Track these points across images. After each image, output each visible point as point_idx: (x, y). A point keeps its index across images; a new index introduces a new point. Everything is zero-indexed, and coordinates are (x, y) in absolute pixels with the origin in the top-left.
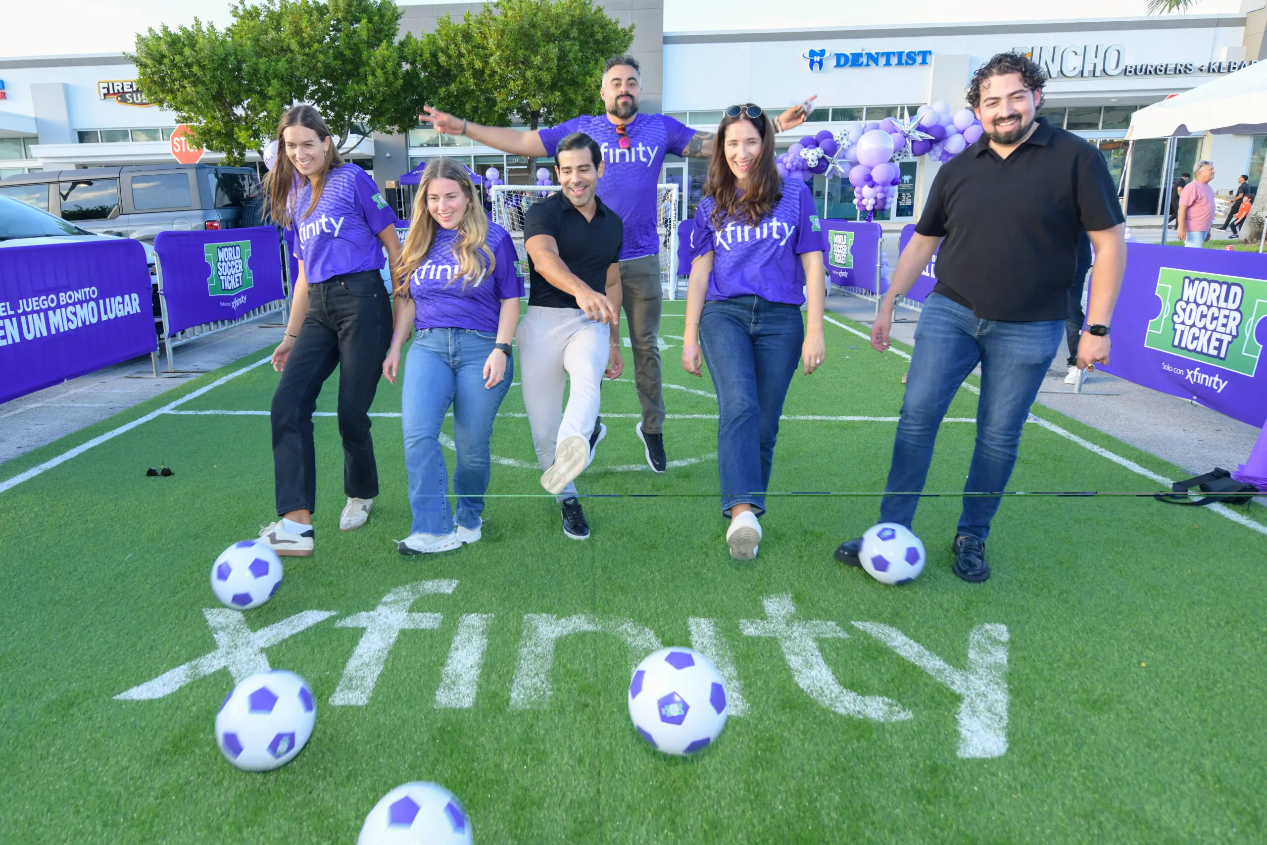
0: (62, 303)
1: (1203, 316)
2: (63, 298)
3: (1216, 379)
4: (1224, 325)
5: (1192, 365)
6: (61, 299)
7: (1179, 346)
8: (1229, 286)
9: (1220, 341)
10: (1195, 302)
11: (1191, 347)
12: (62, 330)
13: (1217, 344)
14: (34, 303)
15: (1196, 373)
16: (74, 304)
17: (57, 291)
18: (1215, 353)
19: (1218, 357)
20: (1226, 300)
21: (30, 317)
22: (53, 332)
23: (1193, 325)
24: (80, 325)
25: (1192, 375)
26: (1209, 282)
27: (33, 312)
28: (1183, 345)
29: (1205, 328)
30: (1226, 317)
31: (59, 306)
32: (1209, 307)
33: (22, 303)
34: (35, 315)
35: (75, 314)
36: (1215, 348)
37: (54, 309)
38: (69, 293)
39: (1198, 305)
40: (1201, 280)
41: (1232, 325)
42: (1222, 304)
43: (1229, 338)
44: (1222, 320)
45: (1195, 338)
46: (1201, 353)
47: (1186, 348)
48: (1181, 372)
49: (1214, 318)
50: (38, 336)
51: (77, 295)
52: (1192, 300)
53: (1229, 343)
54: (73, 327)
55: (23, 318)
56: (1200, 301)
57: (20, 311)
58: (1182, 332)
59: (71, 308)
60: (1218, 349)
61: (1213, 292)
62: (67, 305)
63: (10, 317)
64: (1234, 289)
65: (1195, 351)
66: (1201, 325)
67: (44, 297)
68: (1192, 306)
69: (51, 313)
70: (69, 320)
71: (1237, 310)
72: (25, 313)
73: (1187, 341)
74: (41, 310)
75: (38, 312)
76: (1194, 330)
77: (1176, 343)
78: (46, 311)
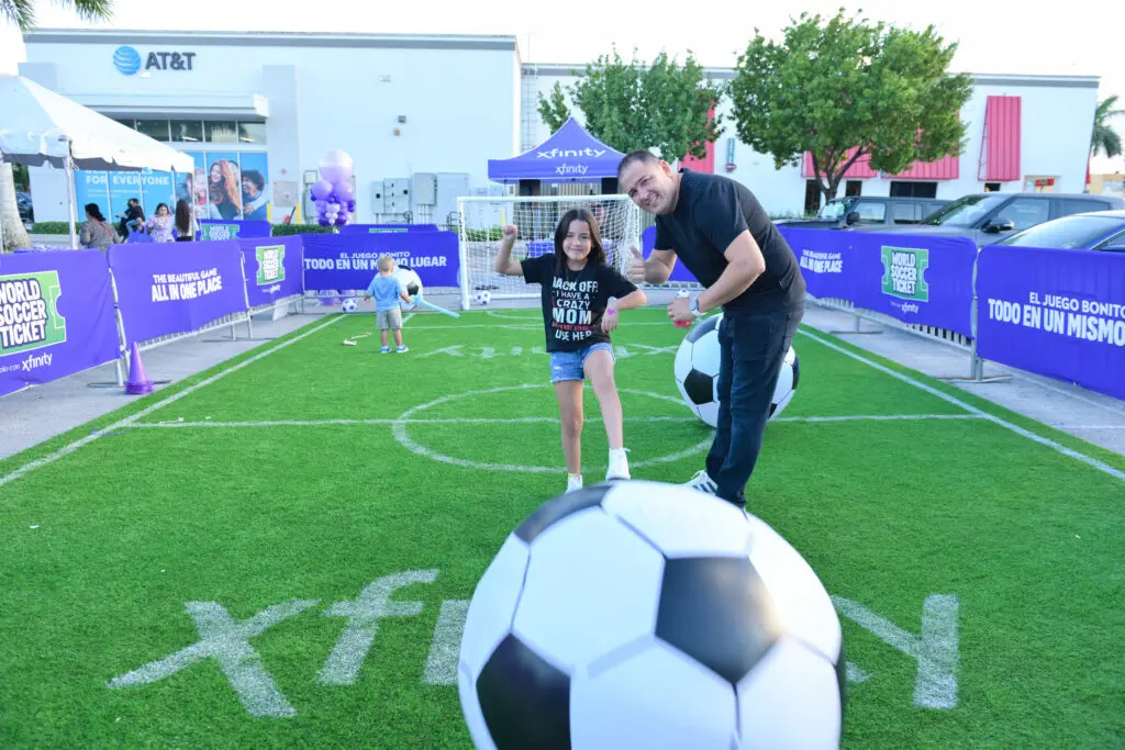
0: (1084, 311)
1: (19, 312)
2: (1087, 306)
3: (45, 356)
4: (37, 314)
5: (25, 356)
6: (1084, 306)
7: (10, 346)
8: (28, 281)
9: (38, 327)
10: (9, 303)
11: (19, 342)
12: (1078, 336)
13: (36, 330)
14: (1056, 301)
15: (30, 360)
16: (1098, 316)
17: (1081, 297)
18: (37, 338)
19: (41, 339)
20: (30, 294)
21: (1051, 311)
22: (1069, 333)
23: (15, 323)
24: (1100, 340)
25: (28, 365)
26: (13, 282)
27: (1054, 308)
28: (13, 343)
29: (24, 321)
30: (36, 306)
31: (1080, 312)
32: (21, 303)
33: (1048, 297)
34: (1057, 312)
35: (1097, 326)
36: (37, 334)
37: (1075, 313)
38: (1093, 303)
39: (12, 305)
40: (6, 283)
41: (42, 311)
42: (29, 298)
43: (43, 321)
44: (34, 310)
45: (20, 333)
46: (29, 342)
47: (16, 345)
48: (17, 367)
49: (28, 311)
50: (1055, 331)
51: (1103, 309)
52: (5, 302)
53: (45, 325)
54: (1091, 338)
55: (1046, 310)
56: (12, 301)
57: (1045, 304)
58: (8, 332)
59: (1092, 319)
60: (39, 333)
61: (19, 291)
62: (1089, 315)
63: (1036, 306)
64: (32, 283)
65: (23, 343)
66: (20, 320)
67: (1067, 299)
68: (7, 307)
69: (1071, 316)
70: (1088, 330)
71: (41, 298)
72: (1049, 307)
73: (15, 339)
74: (1062, 310)
75: (1060, 310)
76: (17, 326)
77: (6, 344)
78: (1067, 312)
